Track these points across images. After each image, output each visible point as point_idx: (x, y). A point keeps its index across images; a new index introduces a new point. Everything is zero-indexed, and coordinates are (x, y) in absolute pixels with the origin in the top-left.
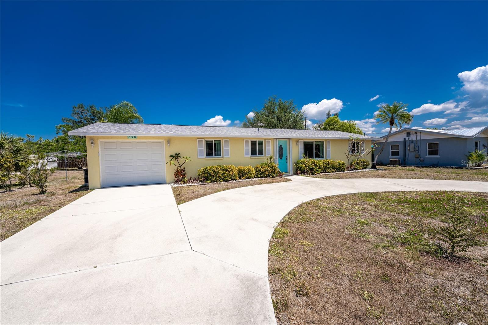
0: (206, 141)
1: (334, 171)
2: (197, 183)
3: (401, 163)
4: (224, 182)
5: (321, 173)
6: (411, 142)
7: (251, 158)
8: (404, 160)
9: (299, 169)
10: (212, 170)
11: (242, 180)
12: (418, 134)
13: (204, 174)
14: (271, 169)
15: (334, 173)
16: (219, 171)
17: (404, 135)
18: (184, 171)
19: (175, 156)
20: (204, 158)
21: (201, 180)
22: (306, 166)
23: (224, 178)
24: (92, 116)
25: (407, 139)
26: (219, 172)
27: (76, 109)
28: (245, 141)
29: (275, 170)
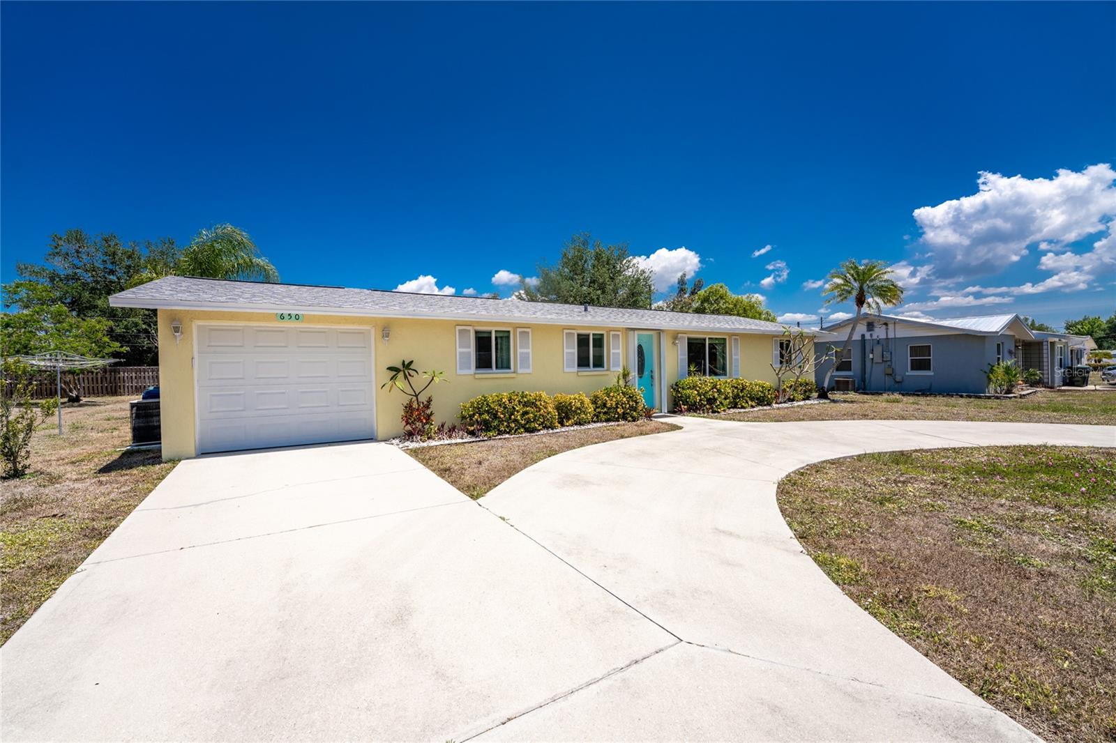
0: (477, 332)
1: (754, 404)
2: (462, 439)
3: (856, 386)
4: (528, 434)
5: (729, 408)
6: (876, 342)
7: (579, 374)
8: (863, 380)
9: (682, 400)
10: (500, 405)
11: (567, 429)
12: (891, 326)
13: (480, 415)
14: (628, 402)
15: (755, 409)
16: (516, 405)
17: (861, 329)
18: (427, 407)
19: (401, 368)
20: (472, 373)
21: (472, 428)
22: (699, 395)
23: (526, 424)
24: (108, 262)
25: (868, 337)
26: (517, 409)
27: (61, 243)
28: (566, 333)
29: (637, 403)
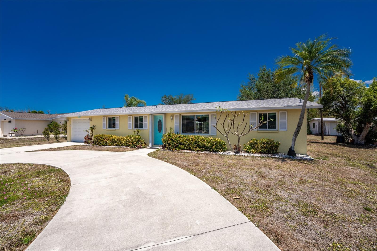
0: (109, 118)
7: (133, 130)
20: (106, 129)
28: (129, 117)
